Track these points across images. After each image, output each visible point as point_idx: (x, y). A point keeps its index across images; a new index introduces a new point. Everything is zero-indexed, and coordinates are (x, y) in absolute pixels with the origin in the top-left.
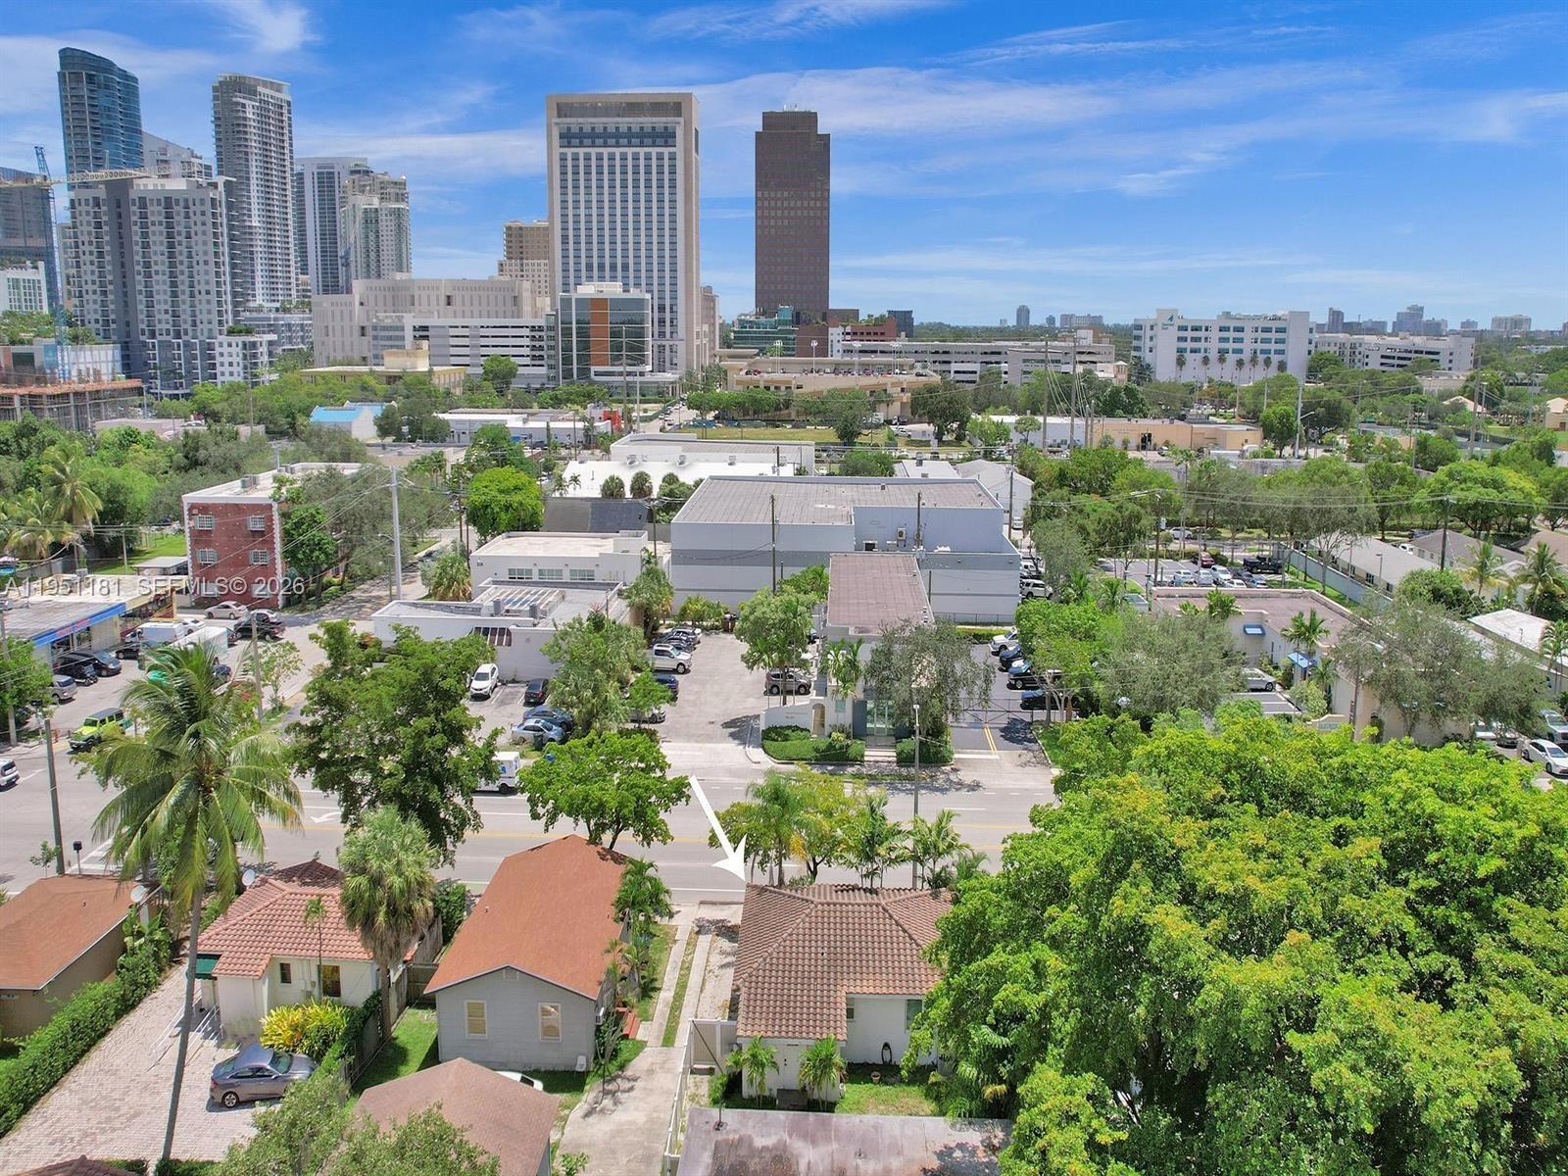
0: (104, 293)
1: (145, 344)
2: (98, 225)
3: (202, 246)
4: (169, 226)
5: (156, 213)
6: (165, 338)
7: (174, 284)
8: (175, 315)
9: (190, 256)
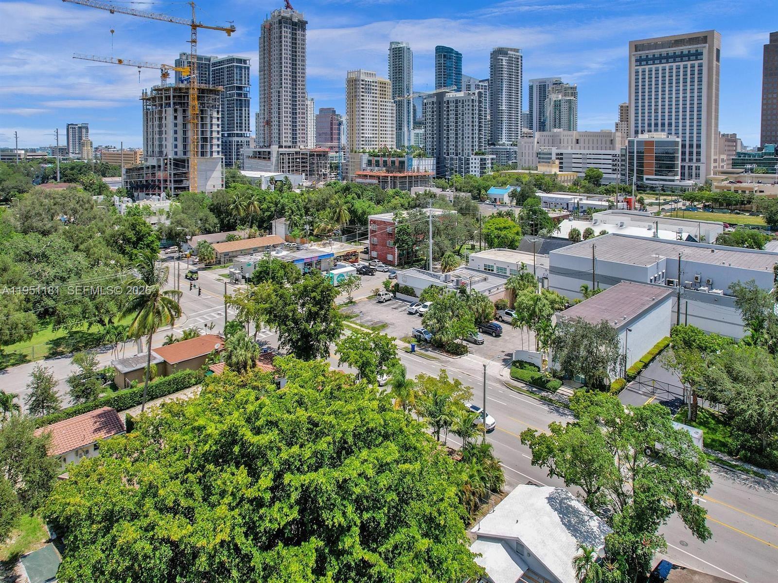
0: (433, 138)
1: (445, 158)
2: (433, 112)
3: (467, 118)
4: (456, 111)
5: (452, 106)
6: (452, 156)
7: (457, 134)
8: (456, 146)
9: (463, 123)
